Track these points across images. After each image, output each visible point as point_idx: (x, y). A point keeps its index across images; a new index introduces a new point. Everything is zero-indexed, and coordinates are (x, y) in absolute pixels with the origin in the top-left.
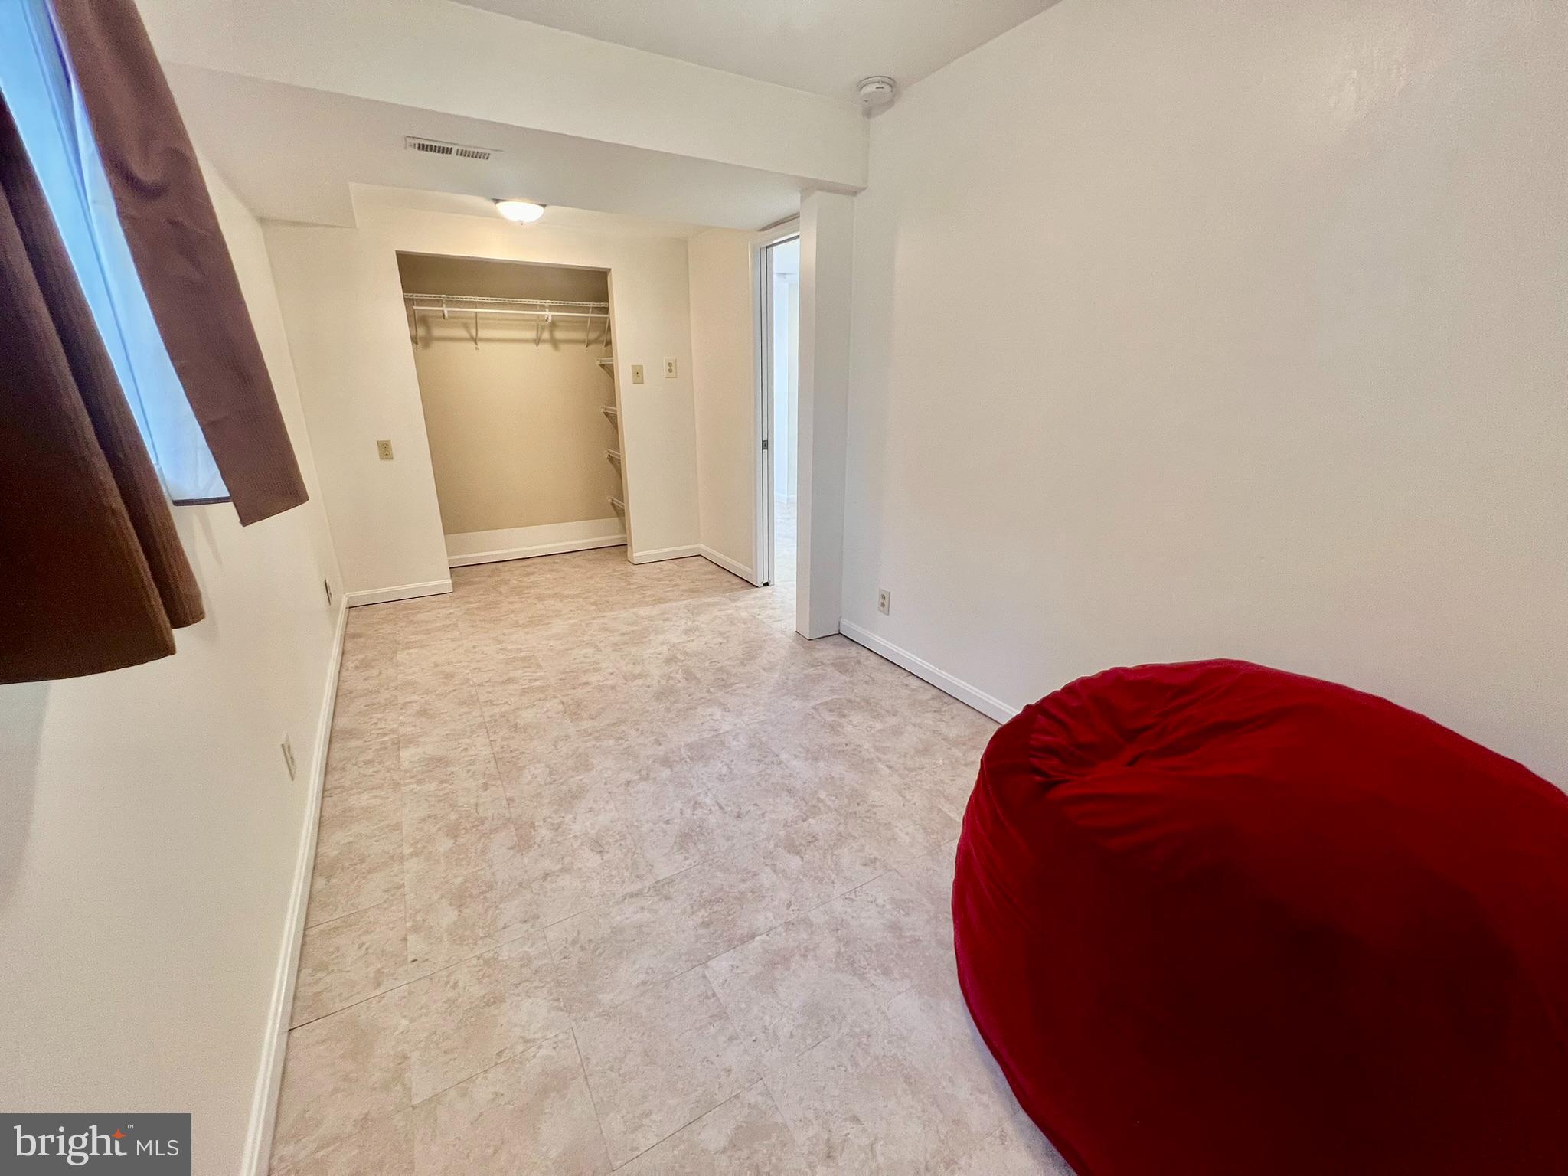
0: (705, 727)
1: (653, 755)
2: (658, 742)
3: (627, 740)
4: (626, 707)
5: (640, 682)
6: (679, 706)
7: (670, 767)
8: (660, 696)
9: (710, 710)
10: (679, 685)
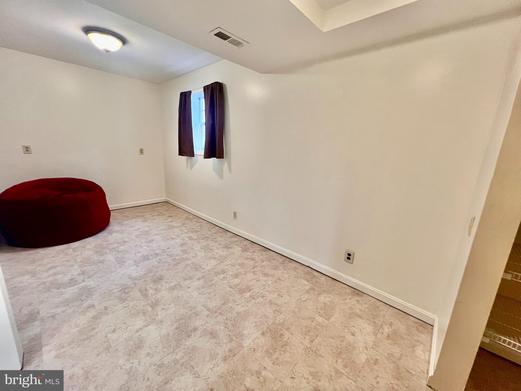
0: (141, 267)
1: (161, 256)
2: (160, 260)
3: (172, 259)
4: (176, 271)
5: (172, 284)
6: (152, 274)
7: (155, 253)
8: (161, 278)
9: (138, 274)
10: (150, 286)
